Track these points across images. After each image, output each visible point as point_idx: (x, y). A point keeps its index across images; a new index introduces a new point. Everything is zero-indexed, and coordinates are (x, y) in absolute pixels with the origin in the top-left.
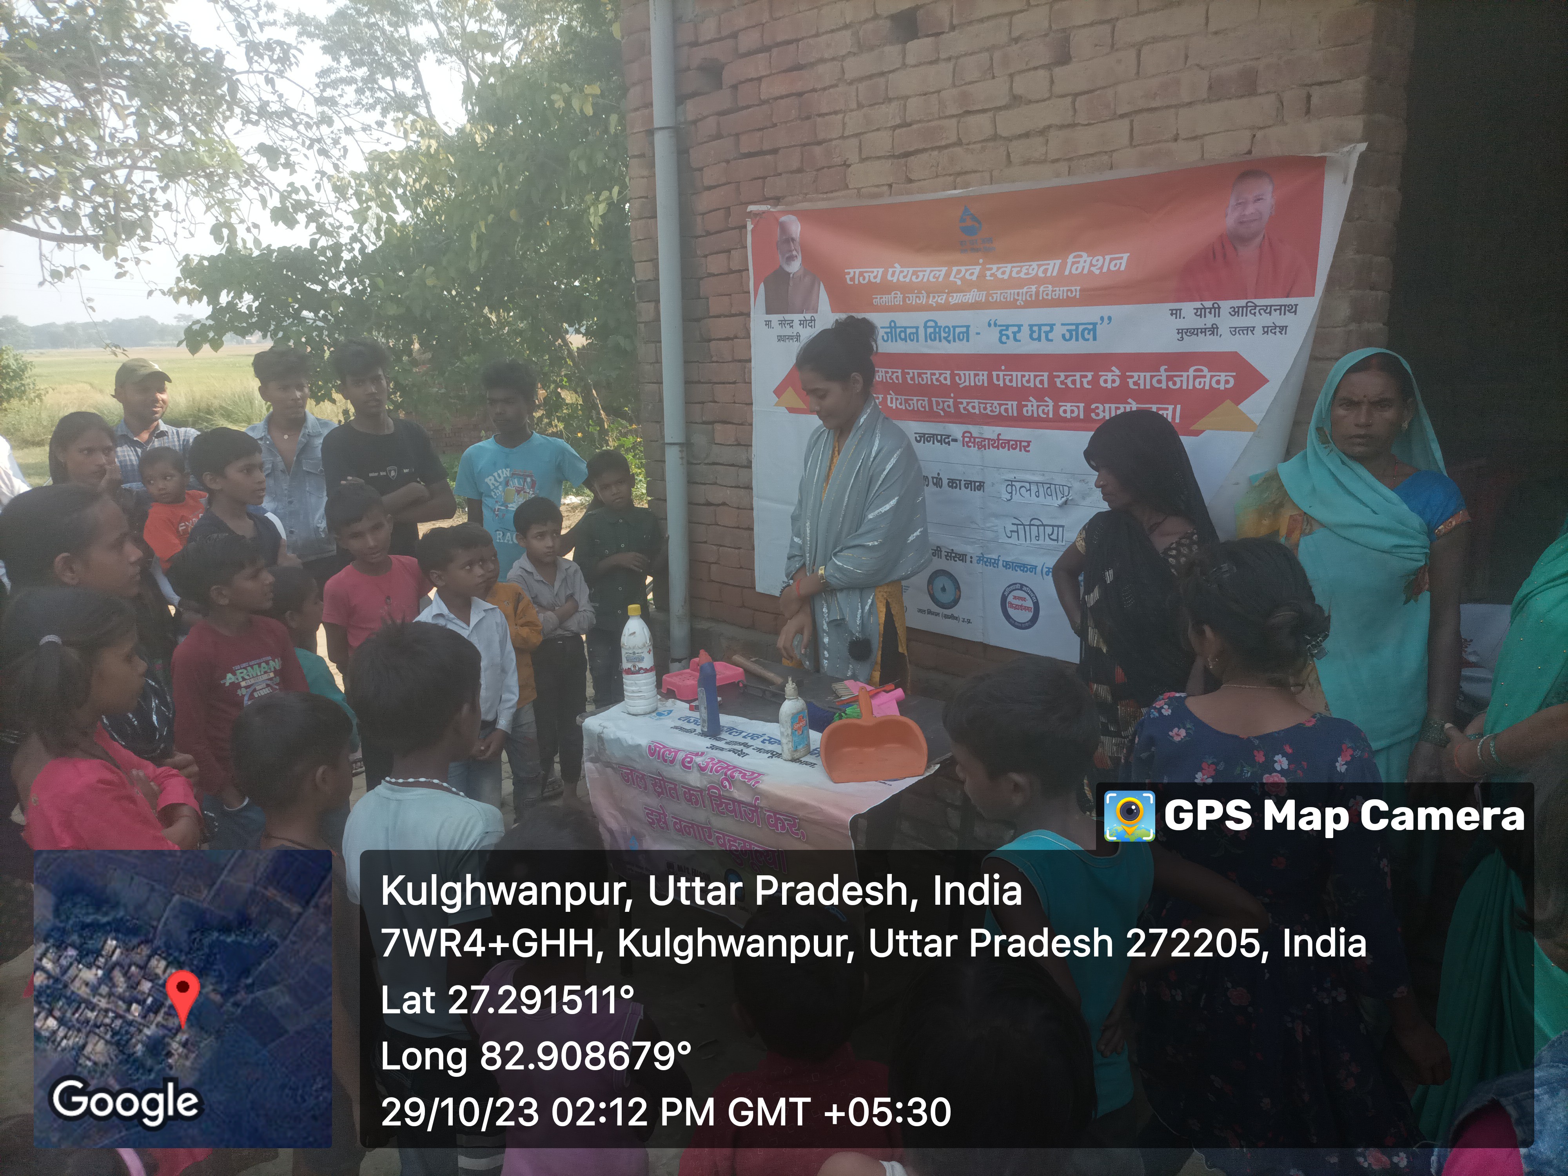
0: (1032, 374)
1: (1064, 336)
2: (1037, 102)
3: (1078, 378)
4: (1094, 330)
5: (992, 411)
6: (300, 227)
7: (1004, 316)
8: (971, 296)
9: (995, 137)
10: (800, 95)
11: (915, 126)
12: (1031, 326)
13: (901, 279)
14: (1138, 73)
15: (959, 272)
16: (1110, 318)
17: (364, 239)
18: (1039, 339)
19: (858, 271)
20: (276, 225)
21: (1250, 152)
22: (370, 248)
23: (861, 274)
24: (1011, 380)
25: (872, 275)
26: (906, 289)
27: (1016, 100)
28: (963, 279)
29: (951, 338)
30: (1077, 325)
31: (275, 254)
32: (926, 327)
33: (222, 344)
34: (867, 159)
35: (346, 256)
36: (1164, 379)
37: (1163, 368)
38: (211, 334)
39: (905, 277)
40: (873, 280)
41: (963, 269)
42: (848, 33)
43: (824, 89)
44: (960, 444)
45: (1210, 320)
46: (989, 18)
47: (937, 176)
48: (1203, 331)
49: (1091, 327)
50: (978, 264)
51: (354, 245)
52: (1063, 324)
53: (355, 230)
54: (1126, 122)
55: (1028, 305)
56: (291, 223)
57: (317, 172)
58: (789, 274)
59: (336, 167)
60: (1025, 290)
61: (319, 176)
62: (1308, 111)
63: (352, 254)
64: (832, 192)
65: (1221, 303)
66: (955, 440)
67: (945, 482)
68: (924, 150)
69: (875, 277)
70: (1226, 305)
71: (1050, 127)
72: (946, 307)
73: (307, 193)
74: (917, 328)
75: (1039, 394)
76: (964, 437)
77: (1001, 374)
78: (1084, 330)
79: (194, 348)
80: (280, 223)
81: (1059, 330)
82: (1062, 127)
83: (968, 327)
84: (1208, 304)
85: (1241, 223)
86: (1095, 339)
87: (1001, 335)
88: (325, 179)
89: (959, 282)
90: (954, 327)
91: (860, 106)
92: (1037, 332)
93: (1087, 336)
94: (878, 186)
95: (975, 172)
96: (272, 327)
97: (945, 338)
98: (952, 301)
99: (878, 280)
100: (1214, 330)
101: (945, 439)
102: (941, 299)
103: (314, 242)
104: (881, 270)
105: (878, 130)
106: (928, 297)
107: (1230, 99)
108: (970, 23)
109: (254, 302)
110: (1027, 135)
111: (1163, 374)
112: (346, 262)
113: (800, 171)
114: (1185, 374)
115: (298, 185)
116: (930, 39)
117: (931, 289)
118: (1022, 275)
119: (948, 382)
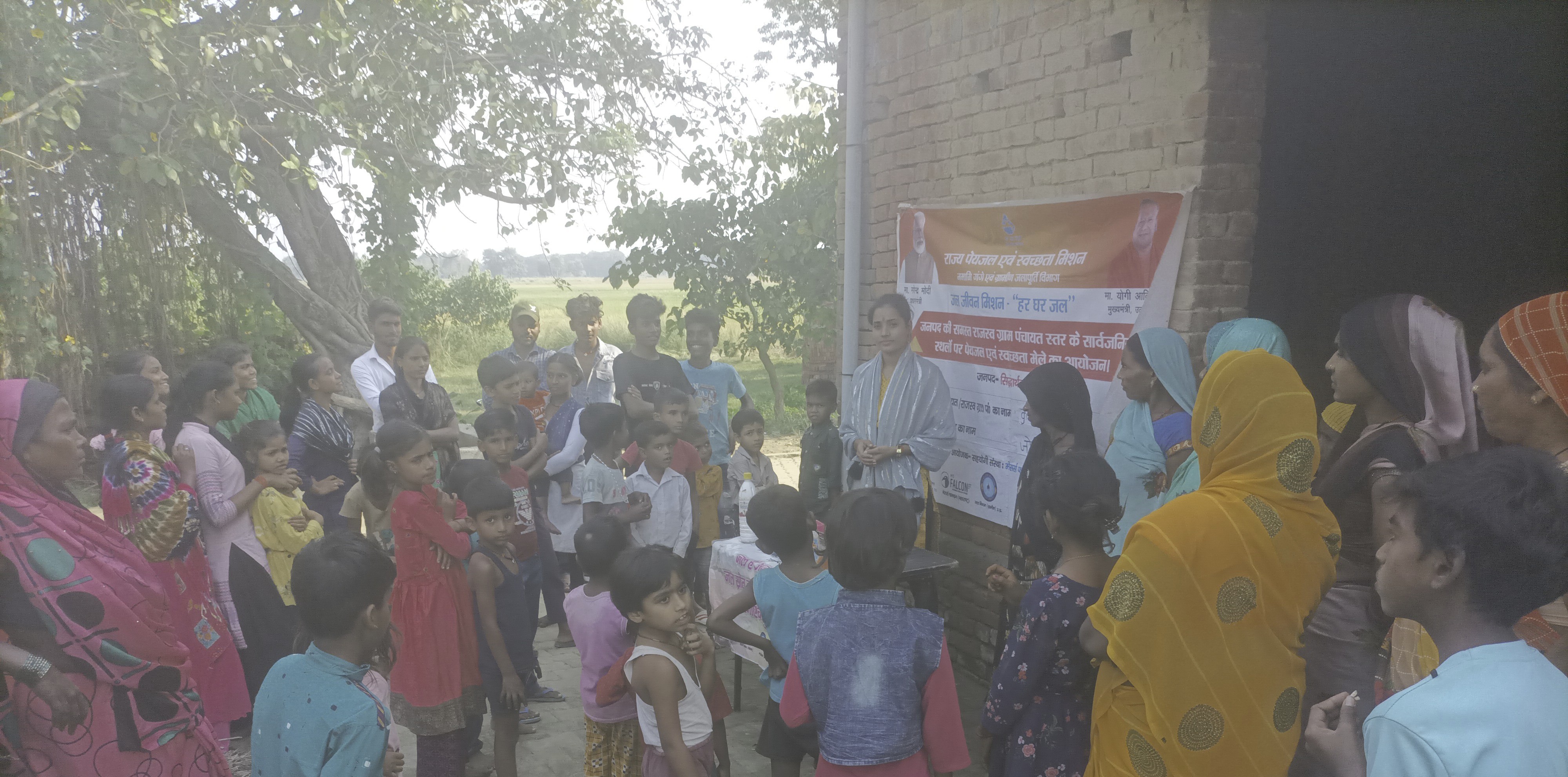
0: (1035, 334)
1: (1050, 308)
2: (1048, 142)
3: (1058, 338)
4: (1066, 305)
5: (1015, 359)
6: (703, 183)
7: (1022, 292)
8: (1007, 277)
9: (1026, 165)
10: (929, 125)
11: (987, 154)
12: (1034, 300)
13: (973, 263)
14: (1096, 128)
15: (1004, 258)
16: (1074, 297)
17: (754, 193)
18: (1038, 310)
19: (951, 255)
20: (685, 181)
21: (1148, 187)
22: (760, 201)
23: (952, 258)
24: (1024, 338)
25: (958, 258)
26: (974, 269)
27: (1037, 140)
28: (1005, 264)
29: (994, 306)
30: (1057, 301)
31: (683, 206)
32: (983, 298)
33: (637, 281)
34: (961, 175)
35: (740, 207)
36: (1102, 341)
37: (1101, 333)
38: (630, 273)
39: (975, 261)
40: (958, 262)
41: (1006, 257)
42: (953, 84)
43: (942, 123)
44: (999, 382)
45: (1125, 302)
46: (1025, 82)
47: (996, 190)
48: (1122, 308)
49: (1064, 303)
50: (1014, 254)
51: (746, 197)
52: (1050, 300)
53: (748, 186)
54: (1090, 160)
55: (1035, 285)
56: (697, 180)
57: (720, 135)
58: (918, 254)
59: (736, 131)
60: (1033, 274)
61: (722, 138)
62: (1176, 162)
63: (744, 206)
64: (943, 197)
65: (1131, 290)
66: (997, 379)
67: (992, 409)
68: (990, 171)
69: (959, 260)
70: (1134, 291)
71: (1053, 160)
72: (992, 284)
73: (712, 154)
74: (978, 298)
75: (1039, 348)
76: (1002, 377)
77: (1020, 333)
78: (1061, 304)
79: (616, 284)
80: (689, 179)
81: (1049, 304)
82: (1060, 161)
83: (1003, 299)
84: (1124, 290)
85: (1140, 235)
86: (1066, 311)
87: (1020, 305)
88: (726, 141)
89: (1002, 267)
90: (997, 298)
91: (959, 138)
92: (1039, 304)
93: (1062, 309)
94: (966, 194)
95: (1016, 188)
96: (678, 267)
97: (992, 306)
98: (997, 280)
99: (960, 263)
100: (1127, 308)
101: (992, 378)
102: (991, 278)
103: (714, 196)
104: (963, 255)
105: (968, 154)
106: (985, 276)
107: (1140, 149)
108: (1015, 84)
109: (663, 247)
110: (1042, 165)
111: (1101, 338)
112: (739, 212)
113: (928, 180)
114: (1113, 338)
115: (704, 147)
116: (995, 93)
117: (987, 270)
118: (1035, 264)
119: (993, 338)
